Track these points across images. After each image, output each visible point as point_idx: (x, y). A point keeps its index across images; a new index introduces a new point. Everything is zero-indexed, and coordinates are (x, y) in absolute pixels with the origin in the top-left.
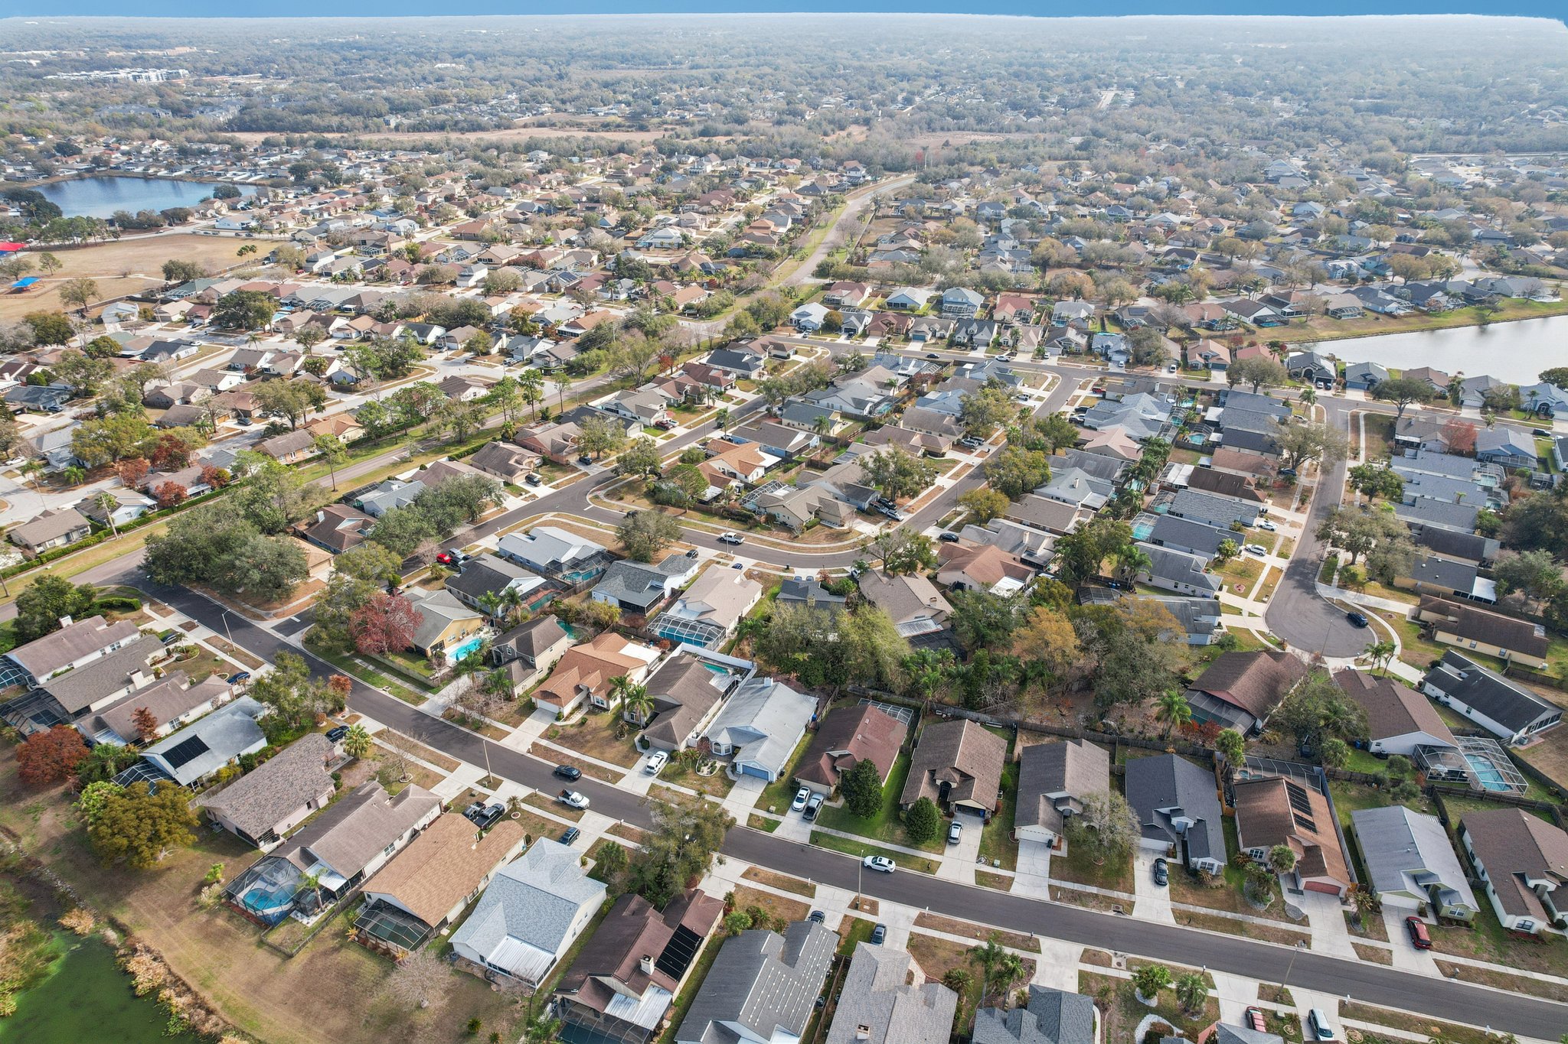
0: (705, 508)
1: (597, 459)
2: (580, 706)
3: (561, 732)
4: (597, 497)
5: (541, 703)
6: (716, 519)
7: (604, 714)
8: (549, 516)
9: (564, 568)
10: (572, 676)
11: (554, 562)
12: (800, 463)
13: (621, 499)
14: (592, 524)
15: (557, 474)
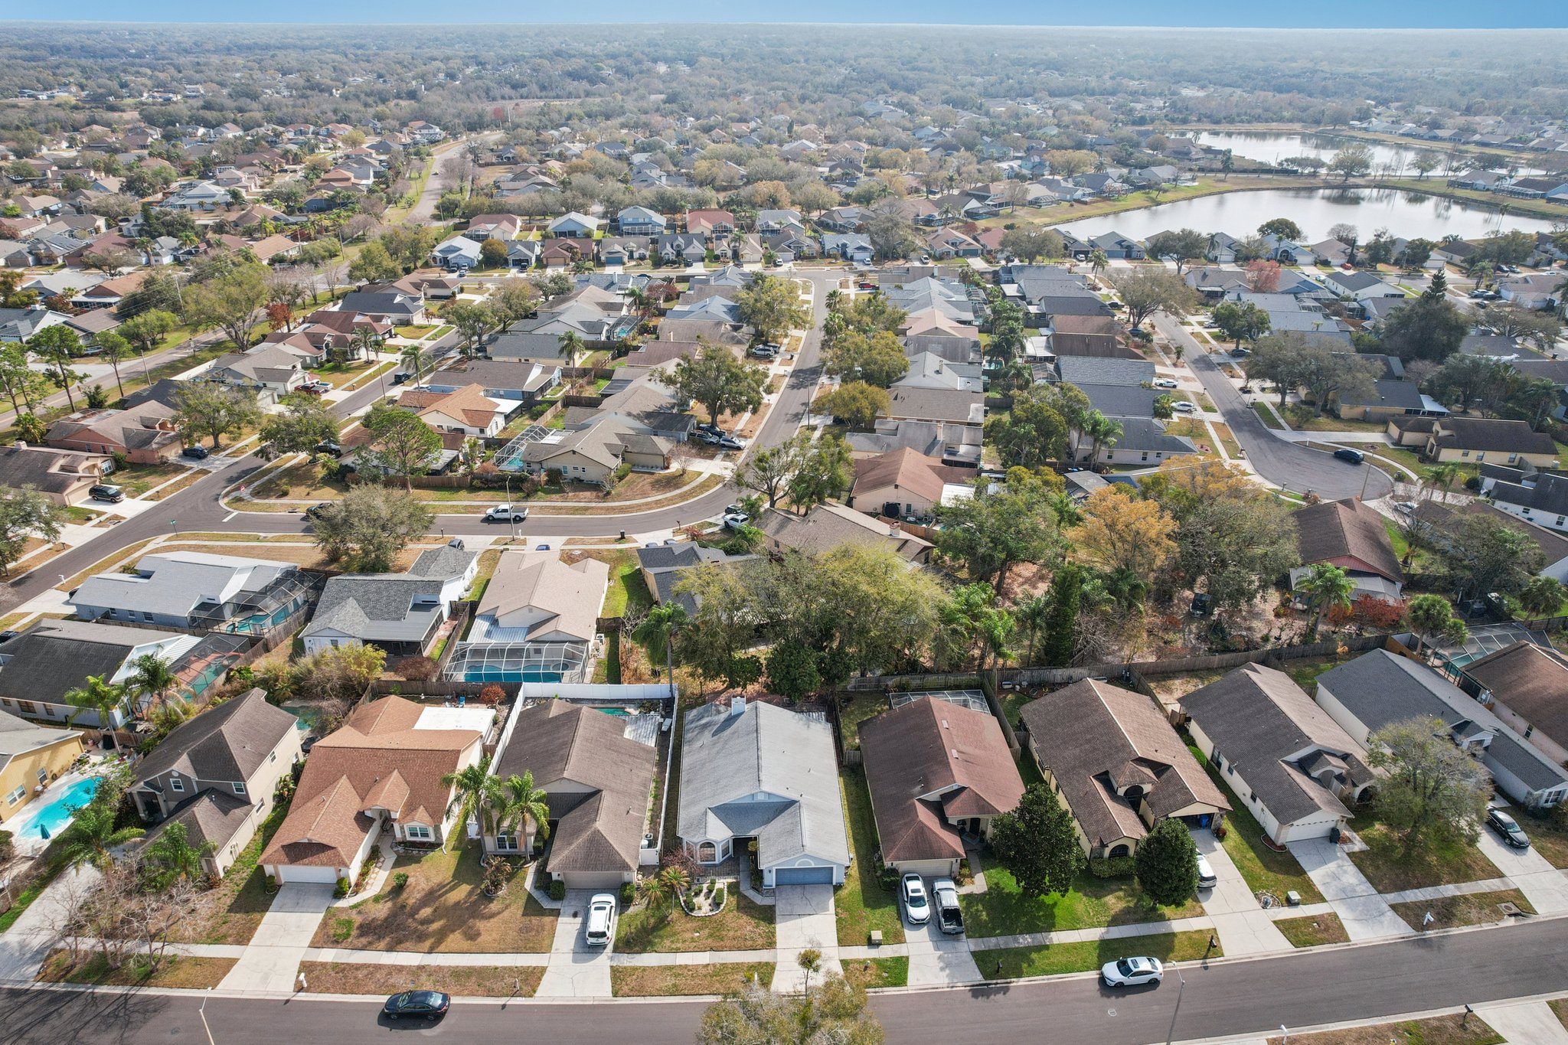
0: (439, 481)
1: (217, 448)
2: (374, 855)
3: (358, 920)
4: (239, 499)
5: (288, 872)
6: (463, 493)
7: (437, 853)
8: (160, 541)
9: (227, 612)
10: (343, 799)
11: (203, 606)
12: (552, 403)
13: (285, 494)
14: (249, 539)
15: (148, 479)
